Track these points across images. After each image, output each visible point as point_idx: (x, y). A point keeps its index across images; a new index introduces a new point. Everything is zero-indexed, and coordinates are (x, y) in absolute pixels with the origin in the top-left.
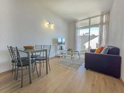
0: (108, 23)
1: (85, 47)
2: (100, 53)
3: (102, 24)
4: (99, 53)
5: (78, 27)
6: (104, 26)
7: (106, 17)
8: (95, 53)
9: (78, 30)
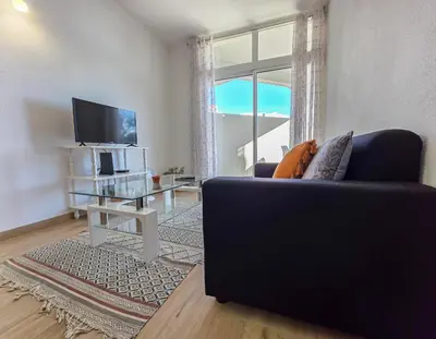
0: (322, 52)
1: (243, 159)
2: (300, 176)
3: (300, 54)
4: (292, 180)
5: (208, 67)
6: (309, 67)
7: (315, 27)
8: (274, 179)
9: (208, 84)
